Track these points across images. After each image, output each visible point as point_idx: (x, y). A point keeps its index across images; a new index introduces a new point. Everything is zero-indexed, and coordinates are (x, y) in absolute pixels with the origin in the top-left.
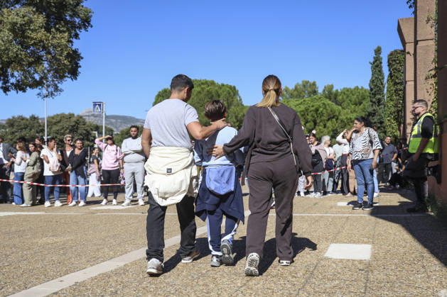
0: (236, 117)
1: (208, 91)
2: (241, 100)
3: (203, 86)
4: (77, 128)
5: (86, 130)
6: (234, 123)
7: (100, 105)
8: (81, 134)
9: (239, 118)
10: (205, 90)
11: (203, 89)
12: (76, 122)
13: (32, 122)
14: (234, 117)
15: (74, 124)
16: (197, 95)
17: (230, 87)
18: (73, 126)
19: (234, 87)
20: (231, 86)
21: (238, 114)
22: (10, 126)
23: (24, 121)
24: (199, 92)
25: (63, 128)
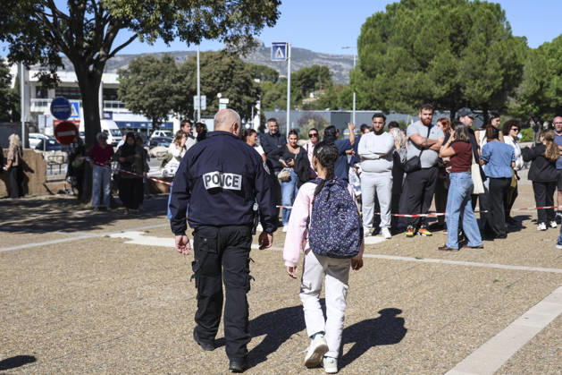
0: (501, 60)
1: (452, 16)
2: (509, 28)
3: (443, 7)
4: (232, 75)
5: (245, 78)
6: (497, 70)
7: (283, 48)
8: (237, 85)
9: (505, 62)
10: (448, 15)
11: (443, 12)
12: (230, 66)
13: (165, 66)
14: (496, 60)
15: (227, 68)
16: (432, 22)
17: (491, 7)
18: (225, 72)
19: (498, 7)
20: (491, 4)
21: (505, 54)
22: (133, 72)
23: (155, 64)
24: (438, 18)
25: (211, 75)
